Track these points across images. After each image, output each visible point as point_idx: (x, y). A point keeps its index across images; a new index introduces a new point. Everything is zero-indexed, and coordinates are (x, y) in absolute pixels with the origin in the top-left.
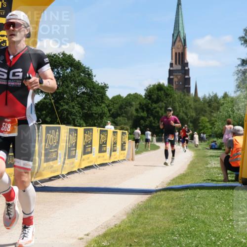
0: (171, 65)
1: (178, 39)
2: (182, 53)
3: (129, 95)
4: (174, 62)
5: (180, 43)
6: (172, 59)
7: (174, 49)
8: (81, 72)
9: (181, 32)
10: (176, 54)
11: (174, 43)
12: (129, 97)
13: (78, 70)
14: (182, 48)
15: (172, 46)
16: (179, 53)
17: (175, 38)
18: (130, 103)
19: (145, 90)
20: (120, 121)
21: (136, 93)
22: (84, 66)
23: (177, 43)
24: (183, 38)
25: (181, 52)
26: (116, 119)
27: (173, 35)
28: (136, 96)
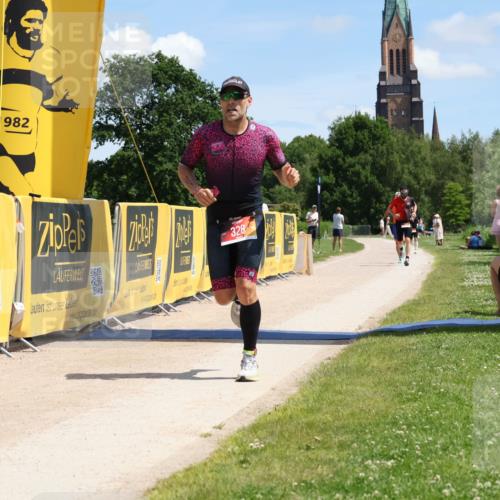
0: (382, 75)
1: (395, 21)
2: (404, 51)
3: (297, 139)
4: (387, 69)
5: (399, 31)
6: (383, 63)
7: (386, 43)
8: (197, 94)
9: (401, 6)
10: (391, 52)
11: (386, 30)
12: (296, 145)
13: (189, 89)
14: (403, 39)
15: (383, 36)
16: (398, 50)
17: (388, 19)
18: (298, 156)
19: (329, 128)
20: (280, 193)
21: (311, 136)
22: (202, 80)
23: (393, 31)
24: (405, 20)
25: (401, 49)
26: (271, 190)
27: (384, 13)
28: (311, 142)
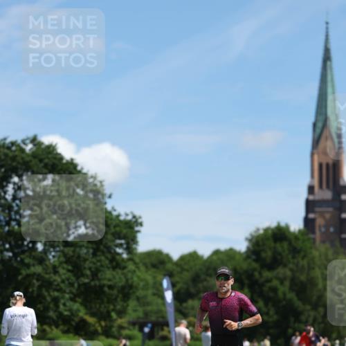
0: (311, 189)
1: (325, 134)
2: (334, 165)
3: (217, 252)
4: (316, 183)
6: (312, 176)
7: (316, 157)
10: (321, 166)
11: (316, 143)
12: (215, 257)
15: (313, 148)
16: (328, 165)
17: (318, 131)
21: (231, 250)
25: (331, 163)
26: (184, 305)
27: (315, 125)
28: (230, 254)
